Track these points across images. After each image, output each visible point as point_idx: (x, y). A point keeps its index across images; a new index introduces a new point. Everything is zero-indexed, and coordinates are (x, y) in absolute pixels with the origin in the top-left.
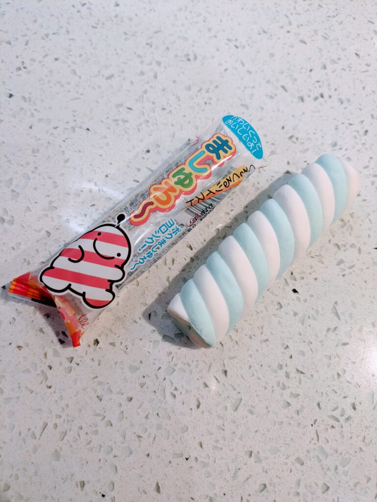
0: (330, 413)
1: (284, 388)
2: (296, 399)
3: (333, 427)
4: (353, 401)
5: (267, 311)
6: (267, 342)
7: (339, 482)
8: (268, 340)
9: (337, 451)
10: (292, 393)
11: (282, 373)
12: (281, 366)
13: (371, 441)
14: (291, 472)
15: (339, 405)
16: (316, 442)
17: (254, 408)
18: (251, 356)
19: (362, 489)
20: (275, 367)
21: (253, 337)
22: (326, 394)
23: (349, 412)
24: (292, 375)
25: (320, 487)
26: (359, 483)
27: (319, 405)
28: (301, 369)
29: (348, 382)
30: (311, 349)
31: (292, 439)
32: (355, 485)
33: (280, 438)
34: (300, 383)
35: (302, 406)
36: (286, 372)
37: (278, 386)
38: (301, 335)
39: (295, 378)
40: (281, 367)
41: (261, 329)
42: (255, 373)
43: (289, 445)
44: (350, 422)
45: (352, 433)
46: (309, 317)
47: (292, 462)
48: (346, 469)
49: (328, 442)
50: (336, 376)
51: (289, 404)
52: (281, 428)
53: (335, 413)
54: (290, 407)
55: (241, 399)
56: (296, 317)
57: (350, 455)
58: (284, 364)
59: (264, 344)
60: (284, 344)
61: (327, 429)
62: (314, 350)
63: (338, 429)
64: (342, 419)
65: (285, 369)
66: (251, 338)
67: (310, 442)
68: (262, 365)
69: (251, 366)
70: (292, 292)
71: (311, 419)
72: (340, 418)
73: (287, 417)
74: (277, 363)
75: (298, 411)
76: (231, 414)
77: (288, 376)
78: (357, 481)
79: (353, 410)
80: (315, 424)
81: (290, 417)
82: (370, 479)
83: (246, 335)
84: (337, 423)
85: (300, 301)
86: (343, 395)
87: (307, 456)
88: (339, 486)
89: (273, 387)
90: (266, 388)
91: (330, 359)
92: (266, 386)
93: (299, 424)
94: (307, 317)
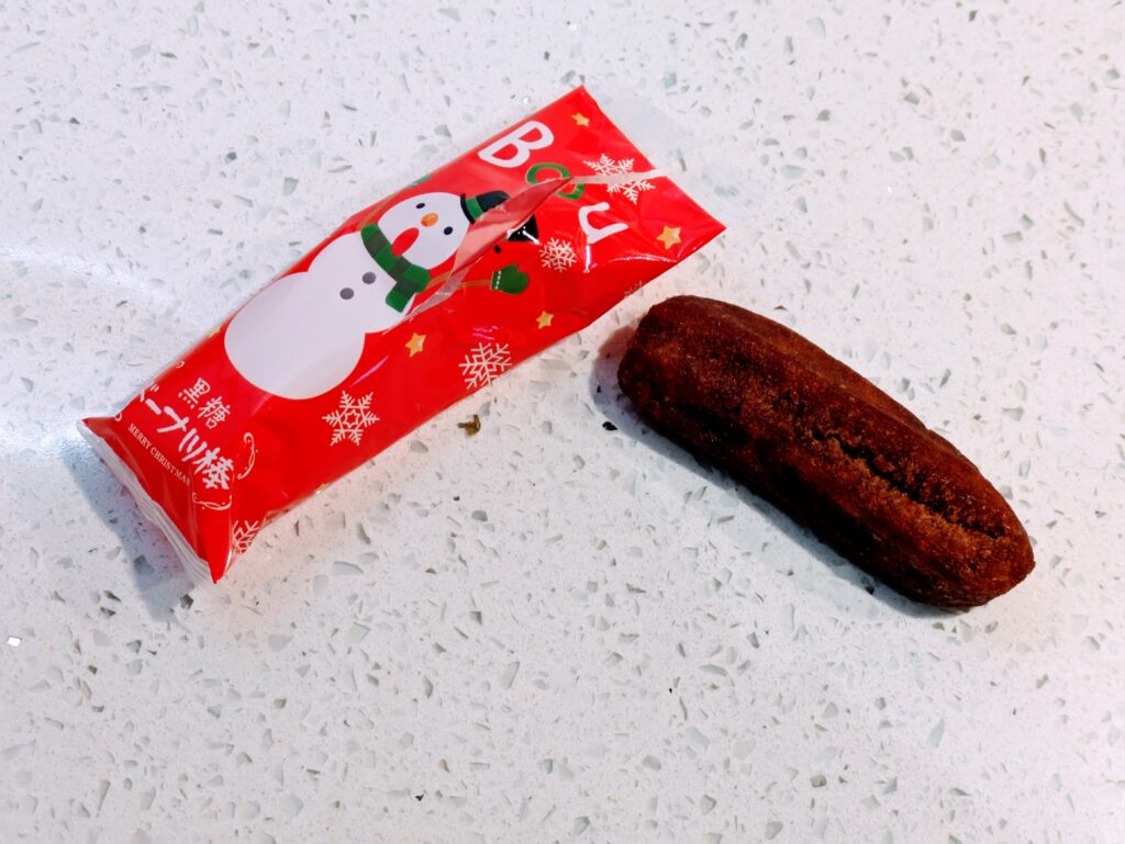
0: (706, 661)
1: (606, 625)
2: (632, 645)
3: (714, 687)
4: (752, 629)
5: (554, 476)
6: (560, 542)
7: (736, 787)
8: (561, 537)
9: (726, 732)
10: (623, 635)
11: (597, 599)
12: (595, 584)
13: (795, 703)
14: (637, 785)
15: (723, 643)
16: (682, 720)
17: (546, 676)
18: (528, 574)
19: (782, 793)
20: (582, 587)
21: (529, 536)
22: (696, 626)
23: (747, 652)
24: (619, 598)
25: (698, 804)
26: (775, 783)
27: (681, 648)
28: (636, 584)
29: (739, 594)
30: (654, 541)
31: (632, 723)
32: (768, 790)
33: (607, 725)
34: (638, 613)
35: (648, 657)
36: (608, 595)
37: (593, 625)
38: (630, 515)
39: (627, 602)
40: (593, 586)
41: (542, 515)
42: (542, 609)
43: (627, 735)
44: (748, 671)
45: (754, 693)
46: (645, 477)
47: (637, 767)
48: (747, 761)
49: (707, 716)
50: (712, 587)
51: (619, 657)
52: (606, 705)
53: (716, 660)
54: (622, 663)
55: (518, 663)
56: (617, 480)
57: (754, 733)
58: (601, 580)
59: (554, 546)
60: (596, 539)
61: (702, 693)
62: (659, 541)
63: (724, 689)
64: (731, 669)
65: (603, 589)
66: (523, 537)
67: (670, 724)
68: (553, 590)
69: (530, 595)
70: (603, 430)
71: (668, 679)
72: (727, 668)
73: (618, 683)
74: (585, 580)
75: (638, 668)
76: (500, 696)
77: (610, 601)
78: (770, 781)
79: (752, 648)
80: (676, 686)
81: (623, 681)
82: (797, 772)
83: (513, 534)
84: (722, 678)
85: (622, 446)
86: (728, 623)
87: (665, 751)
88: (737, 796)
89: (581, 628)
90: (566, 633)
91: (697, 555)
92: (568, 629)
93: (644, 693)
94: (640, 476)
